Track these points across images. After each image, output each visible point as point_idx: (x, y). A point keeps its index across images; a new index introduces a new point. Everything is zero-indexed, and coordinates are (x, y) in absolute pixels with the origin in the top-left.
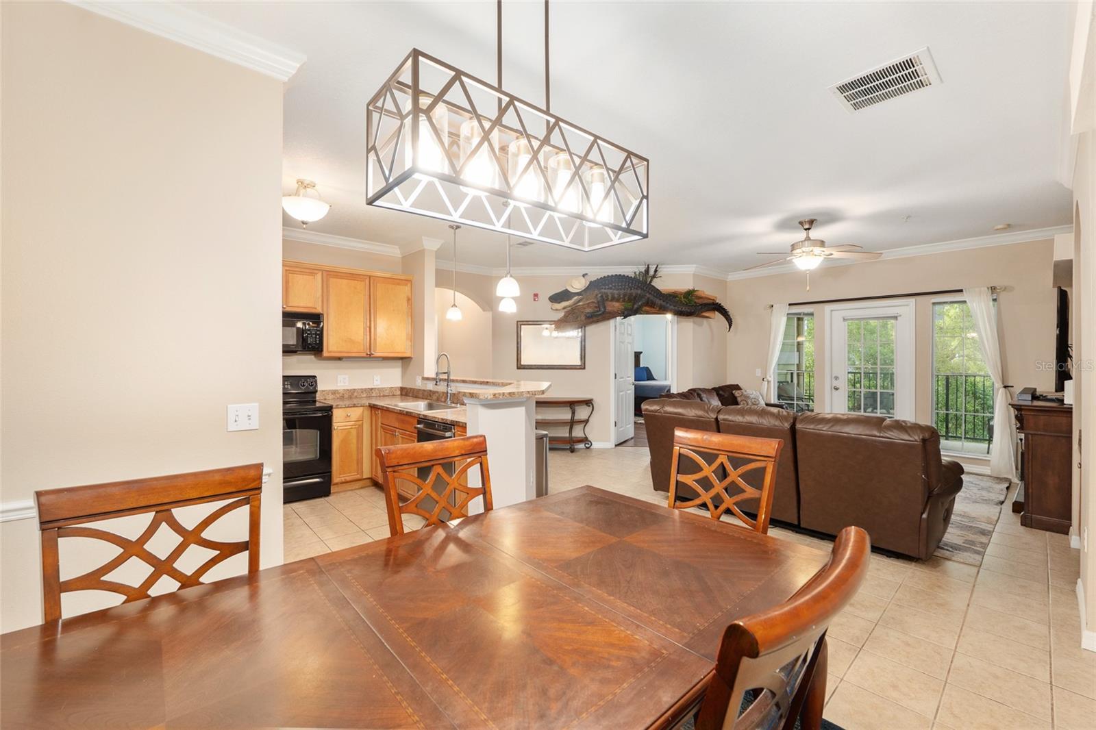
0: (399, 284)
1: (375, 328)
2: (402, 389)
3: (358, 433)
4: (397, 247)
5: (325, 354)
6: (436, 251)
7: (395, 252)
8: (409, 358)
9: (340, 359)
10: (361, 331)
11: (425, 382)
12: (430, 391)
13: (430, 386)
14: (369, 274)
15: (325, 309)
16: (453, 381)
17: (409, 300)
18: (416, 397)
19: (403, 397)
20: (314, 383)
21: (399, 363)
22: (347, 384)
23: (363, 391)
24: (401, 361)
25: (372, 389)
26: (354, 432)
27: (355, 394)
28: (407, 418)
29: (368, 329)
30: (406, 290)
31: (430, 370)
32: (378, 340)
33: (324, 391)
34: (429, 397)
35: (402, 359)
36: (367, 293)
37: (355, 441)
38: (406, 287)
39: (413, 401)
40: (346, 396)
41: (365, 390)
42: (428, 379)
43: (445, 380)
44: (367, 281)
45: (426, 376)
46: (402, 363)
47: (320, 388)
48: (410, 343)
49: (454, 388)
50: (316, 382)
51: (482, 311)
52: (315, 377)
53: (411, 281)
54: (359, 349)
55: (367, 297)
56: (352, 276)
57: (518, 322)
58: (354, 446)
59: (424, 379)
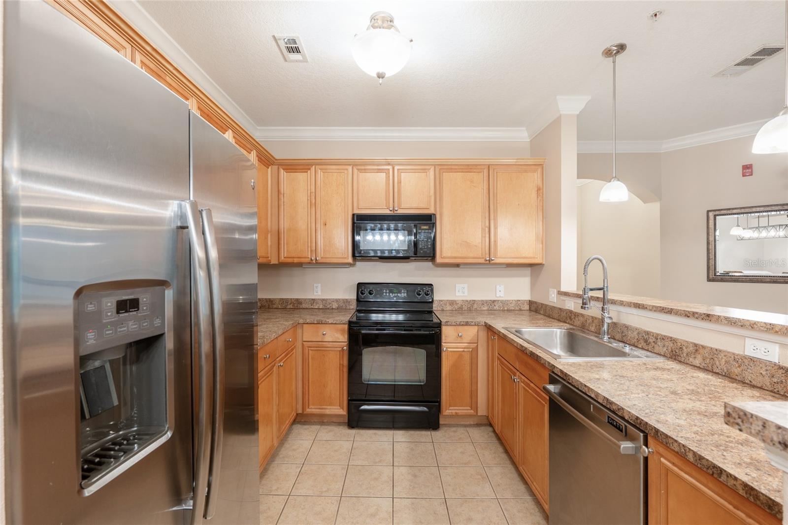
0: (526, 171)
1: (496, 228)
2: (531, 303)
3: (472, 359)
4: (525, 128)
5: (439, 260)
6: (578, 116)
7: (522, 135)
8: (540, 264)
9: (457, 265)
10: (479, 232)
11: (563, 298)
12: (571, 312)
13: (572, 305)
14: (488, 162)
15: (438, 209)
16: (613, 302)
17: (539, 189)
18: (549, 316)
19: (533, 313)
20: (430, 292)
21: (528, 271)
22: (466, 294)
23: (483, 303)
24: (530, 268)
25: (494, 301)
26: (467, 357)
27: (475, 306)
28: (530, 362)
29: (487, 230)
30: (534, 178)
31: (569, 281)
32: (499, 243)
33: (442, 301)
34: (569, 320)
35: (531, 265)
36: (486, 187)
37: (468, 368)
38: (536, 174)
39: (544, 326)
40: (465, 308)
41: (487, 301)
42: (566, 294)
43: (597, 299)
44: (486, 171)
45: (562, 289)
46: (531, 270)
47: (437, 297)
48: (541, 246)
49: (614, 314)
50: (432, 291)
51: (642, 203)
52: (432, 285)
53: (541, 165)
54: (476, 253)
55: (486, 191)
56: (468, 168)
57: (708, 212)
58: (466, 375)
59: (560, 293)
